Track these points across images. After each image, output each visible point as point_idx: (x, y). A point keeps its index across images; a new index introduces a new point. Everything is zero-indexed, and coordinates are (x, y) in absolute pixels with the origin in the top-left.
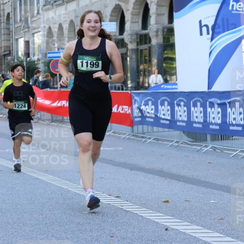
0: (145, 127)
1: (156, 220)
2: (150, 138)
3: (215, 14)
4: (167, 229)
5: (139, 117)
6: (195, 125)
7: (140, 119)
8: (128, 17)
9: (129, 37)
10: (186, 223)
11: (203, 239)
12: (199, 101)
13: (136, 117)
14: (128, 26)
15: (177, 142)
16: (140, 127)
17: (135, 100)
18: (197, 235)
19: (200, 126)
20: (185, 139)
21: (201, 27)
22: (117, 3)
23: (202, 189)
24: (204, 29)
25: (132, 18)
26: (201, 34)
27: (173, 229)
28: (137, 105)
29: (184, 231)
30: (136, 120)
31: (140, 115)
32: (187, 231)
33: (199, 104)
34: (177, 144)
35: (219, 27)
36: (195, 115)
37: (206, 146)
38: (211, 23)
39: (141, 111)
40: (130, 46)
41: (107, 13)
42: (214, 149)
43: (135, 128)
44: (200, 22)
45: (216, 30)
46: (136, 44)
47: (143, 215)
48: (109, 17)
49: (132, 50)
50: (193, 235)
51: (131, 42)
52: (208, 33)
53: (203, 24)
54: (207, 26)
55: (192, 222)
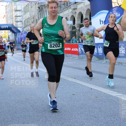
0: (83, 55)
1: (88, 86)
2: (85, 59)
3: (105, 17)
4: (91, 89)
5: (81, 52)
6: (99, 54)
8: (76, 19)
9: (77, 25)
10: (98, 87)
11: (104, 92)
12: (101, 46)
13: (80, 52)
14: (76, 22)
15: (94, 60)
16: (81, 55)
17: (79, 46)
18: (102, 91)
19: (101, 54)
20: (97, 59)
21: (100, 22)
22: (72, 14)
23: (103, 75)
24: (102, 22)
25: (77, 19)
26: (101, 24)
27: (93, 89)
28: (80, 48)
29: (97, 89)
30: (80, 53)
31: (81, 51)
32: (98, 89)
33: (101, 47)
34: (94, 61)
35: (106, 22)
36: (100, 51)
37: (104, 61)
38: (104, 20)
39: (81, 50)
40: (77, 29)
41: (69, 18)
42: (106, 62)
43: (80, 56)
44: (100, 20)
45: (106, 23)
46: (79, 28)
47: (83, 84)
48: (70, 19)
49: (78, 30)
50: (100, 90)
51: (77, 27)
52: (103, 24)
53: (101, 21)
54: (102, 21)
55: (100, 86)
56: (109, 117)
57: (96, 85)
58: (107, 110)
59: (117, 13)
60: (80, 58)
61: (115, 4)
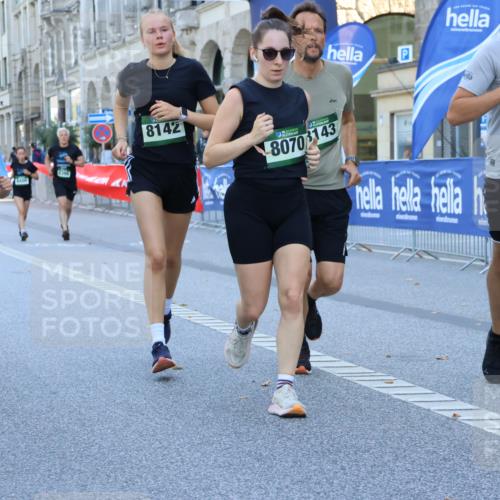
5: (211, 200)
7: (212, 203)
13: (207, 200)
16: (213, 213)
28: (207, 184)
30: (207, 203)
31: (212, 197)
39: (213, 192)
43: (206, 214)
47: (217, 328)
56: (314, 461)
57: (266, 333)
58: (307, 433)
59: (353, 49)
60: (208, 225)
61: (347, 15)
